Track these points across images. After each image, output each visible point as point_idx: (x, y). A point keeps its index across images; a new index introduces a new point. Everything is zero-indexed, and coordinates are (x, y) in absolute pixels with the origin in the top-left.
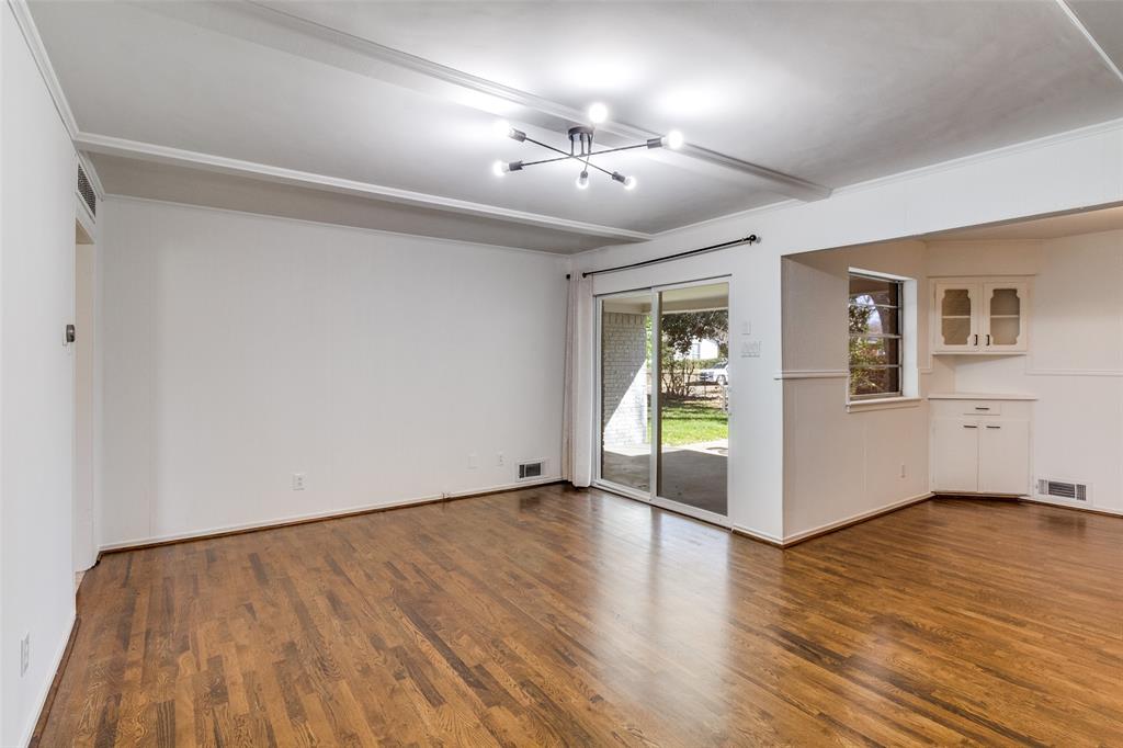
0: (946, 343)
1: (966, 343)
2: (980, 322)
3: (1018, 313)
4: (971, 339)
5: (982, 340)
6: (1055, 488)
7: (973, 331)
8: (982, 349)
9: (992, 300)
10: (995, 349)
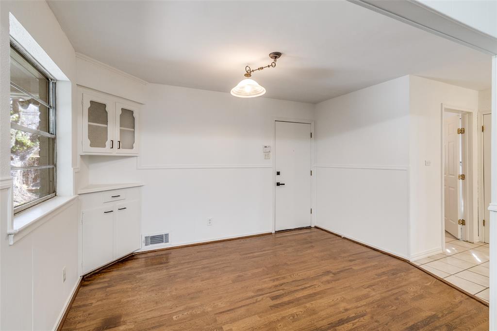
0: (91, 145)
1: (105, 146)
2: (114, 131)
3: (134, 128)
4: (108, 143)
5: (116, 145)
6: (155, 239)
7: (110, 138)
8: (115, 152)
9: (121, 115)
10: (123, 152)
